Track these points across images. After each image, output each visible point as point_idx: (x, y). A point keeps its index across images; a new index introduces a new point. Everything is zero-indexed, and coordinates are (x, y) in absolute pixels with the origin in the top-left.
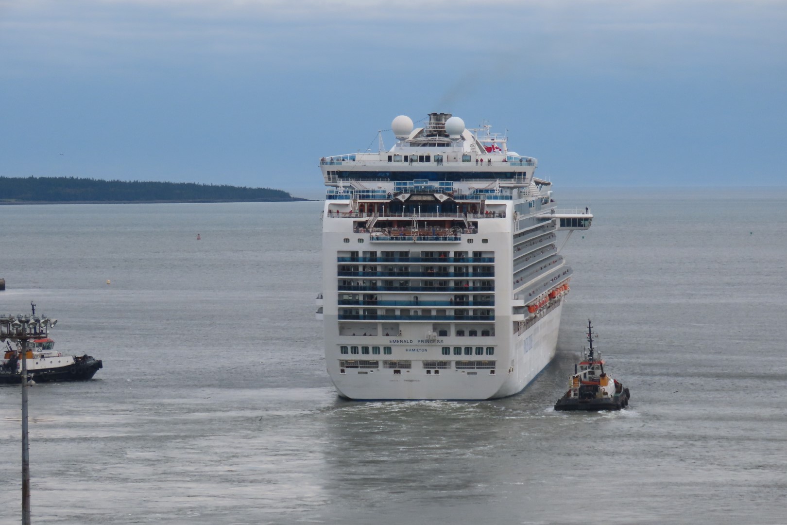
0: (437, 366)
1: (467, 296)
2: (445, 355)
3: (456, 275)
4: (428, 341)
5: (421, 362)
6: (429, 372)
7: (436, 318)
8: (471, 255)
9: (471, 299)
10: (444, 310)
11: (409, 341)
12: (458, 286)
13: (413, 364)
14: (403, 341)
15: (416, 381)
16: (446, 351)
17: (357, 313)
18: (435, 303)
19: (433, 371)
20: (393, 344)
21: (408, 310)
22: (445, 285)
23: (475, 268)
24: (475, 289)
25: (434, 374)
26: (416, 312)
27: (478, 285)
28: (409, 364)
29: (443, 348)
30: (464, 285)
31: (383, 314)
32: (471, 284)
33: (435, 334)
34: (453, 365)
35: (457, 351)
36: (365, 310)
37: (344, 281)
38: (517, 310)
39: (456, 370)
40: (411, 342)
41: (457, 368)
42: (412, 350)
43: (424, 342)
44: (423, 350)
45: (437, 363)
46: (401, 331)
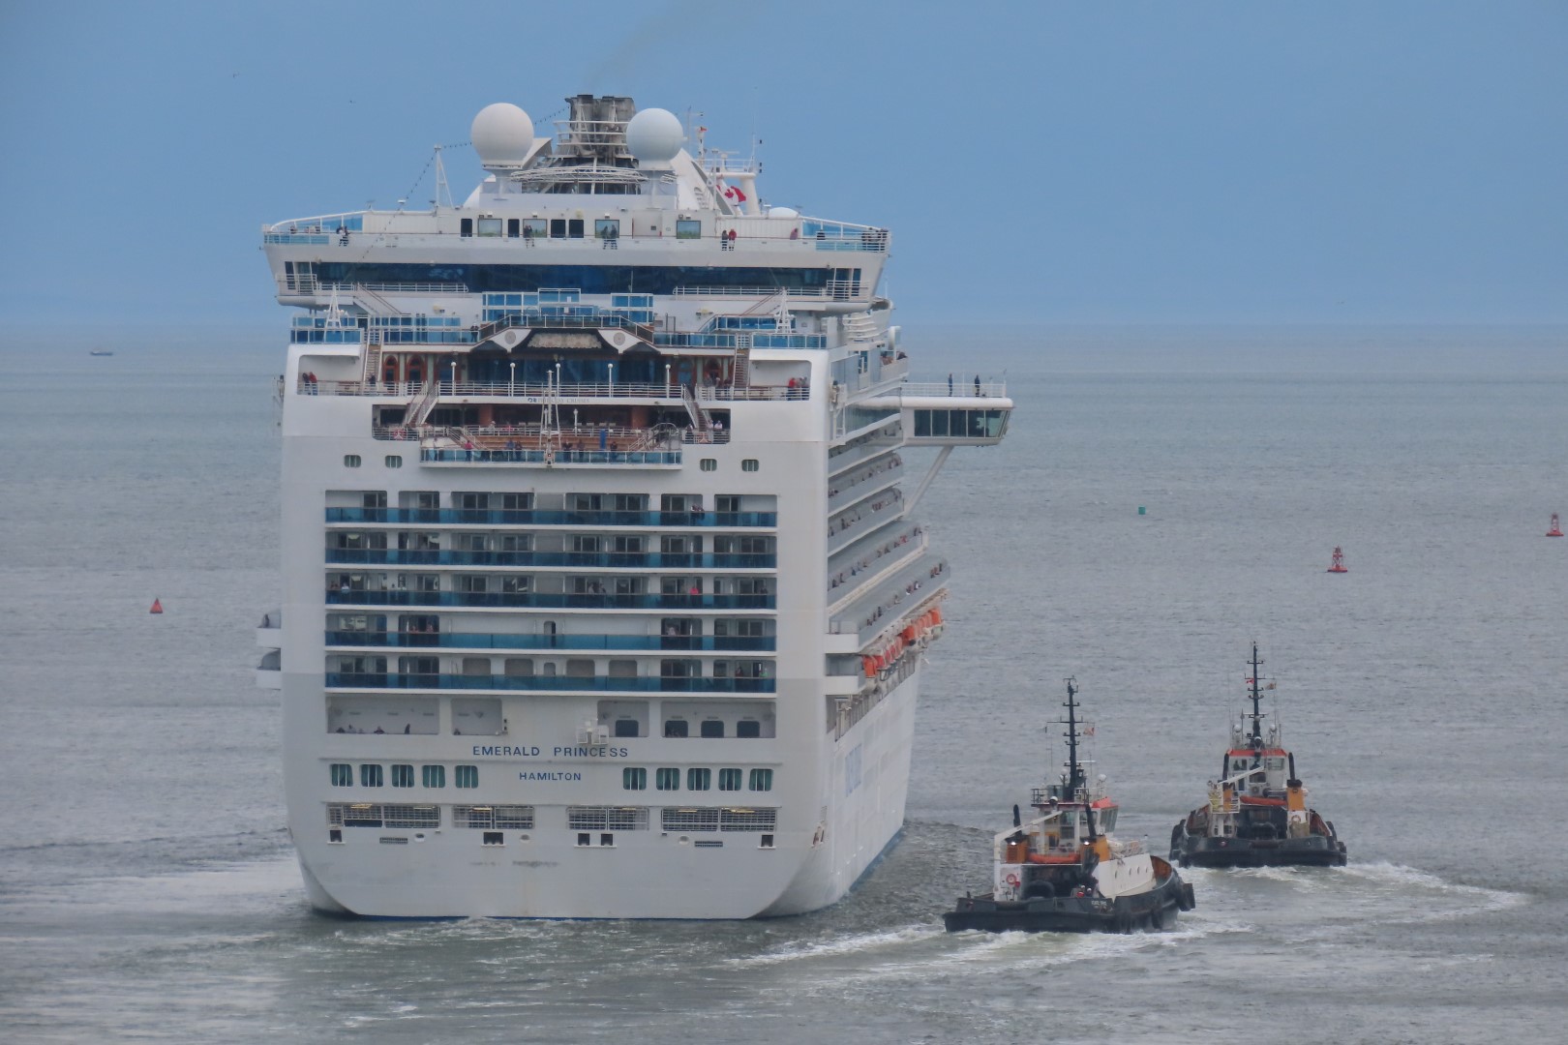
0: (607, 823)
1: (697, 622)
2: (630, 791)
3: (666, 561)
4: (583, 751)
5: (564, 809)
6: (584, 839)
7: (606, 684)
8: (709, 505)
9: (708, 630)
10: (632, 663)
11: (528, 751)
12: (673, 594)
13: (539, 816)
14: (512, 751)
15: (546, 863)
16: (634, 778)
17: (383, 668)
18: (605, 642)
19: (595, 835)
20: (485, 757)
21: (528, 661)
22: (633, 591)
23: (720, 542)
24: (720, 602)
25: (599, 845)
26: (550, 666)
27: (730, 590)
28: (527, 815)
29: (626, 771)
30: (689, 590)
31: (455, 672)
32: (708, 589)
33: (604, 730)
34: (656, 819)
35: (668, 778)
36: (403, 660)
38: (836, 663)
39: (664, 834)
40: (535, 751)
41: (665, 827)
42: (536, 776)
43: (573, 752)
44: (569, 778)
45: (607, 814)
46: (505, 721)
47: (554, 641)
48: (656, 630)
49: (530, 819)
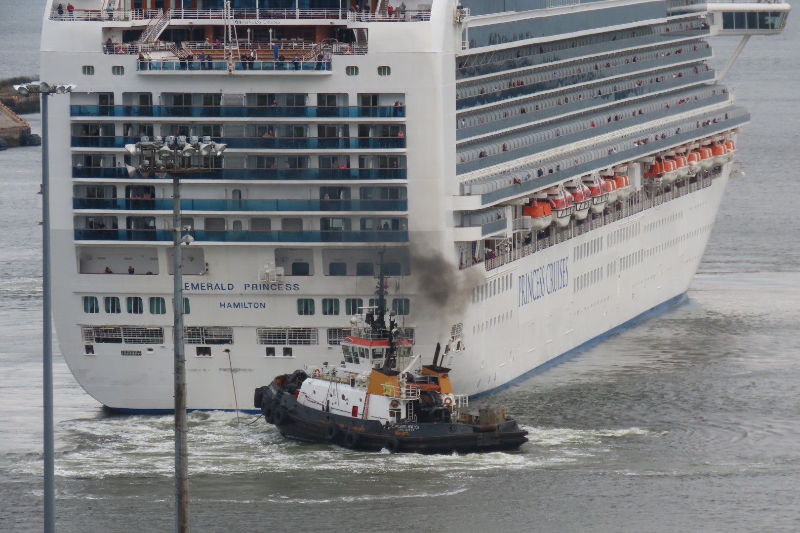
0: (287, 340)
1: (346, 189)
2: (303, 316)
3: (321, 144)
4: (266, 286)
5: (255, 330)
6: (270, 352)
7: (281, 237)
8: (353, 101)
9: (355, 195)
10: (298, 221)
11: (225, 286)
12: (329, 169)
13: (236, 335)
14: (214, 287)
15: (244, 370)
16: (305, 306)
17: (115, 226)
18: (278, 205)
19: (279, 349)
20: (194, 291)
21: (221, 220)
22: (300, 166)
23: (363, 129)
24: (364, 174)
25: (283, 357)
26: (237, 223)
27: (371, 165)
28: (227, 334)
29: (300, 301)
30: (341, 165)
31: (167, 228)
32: (355, 165)
33: (281, 270)
34: (323, 336)
35: (331, 307)
36: (129, 219)
37: (88, 158)
38: (464, 218)
39: (330, 348)
40: (231, 287)
41: (331, 343)
42: (232, 305)
43: (258, 287)
44: (256, 305)
45: (287, 332)
46: (207, 264)
47: (240, 205)
48: (316, 195)
49: (231, 336)
